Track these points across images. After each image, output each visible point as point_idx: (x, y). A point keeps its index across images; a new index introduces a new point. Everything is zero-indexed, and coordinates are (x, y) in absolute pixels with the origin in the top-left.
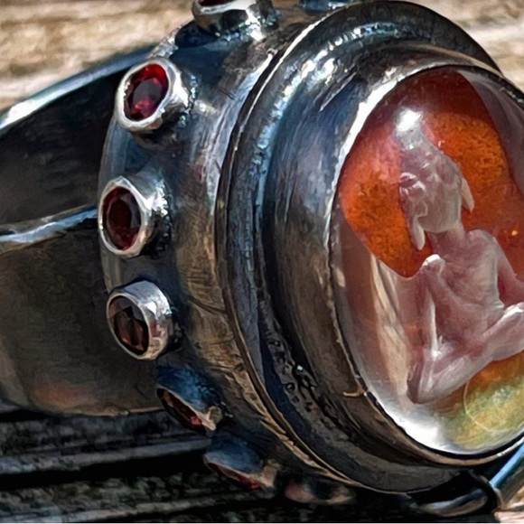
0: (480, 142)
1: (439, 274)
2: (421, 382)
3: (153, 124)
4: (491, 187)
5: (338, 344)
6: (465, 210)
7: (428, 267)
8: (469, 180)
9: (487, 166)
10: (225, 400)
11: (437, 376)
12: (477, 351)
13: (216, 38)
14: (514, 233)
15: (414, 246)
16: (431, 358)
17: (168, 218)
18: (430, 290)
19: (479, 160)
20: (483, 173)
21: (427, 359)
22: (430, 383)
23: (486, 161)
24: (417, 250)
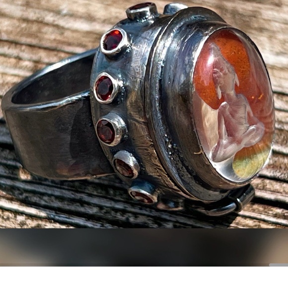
0: (241, 61)
1: (227, 109)
2: (218, 152)
3: (117, 51)
4: (245, 78)
5: (194, 132)
6: (236, 85)
7: (223, 106)
8: (237, 74)
9: (244, 70)
10: (142, 163)
11: (225, 150)
12: (239, 142)
13: (137, 21)
14: (253, 97)
15: (218, 98)
16: (223, 143)
17: (123, 88)
18: (223, 116)
19: (240, 67)
20: (242, 72)
21: (221, 143)
22: (222, 153)
23: (243, 68)
24: (218, 99)
